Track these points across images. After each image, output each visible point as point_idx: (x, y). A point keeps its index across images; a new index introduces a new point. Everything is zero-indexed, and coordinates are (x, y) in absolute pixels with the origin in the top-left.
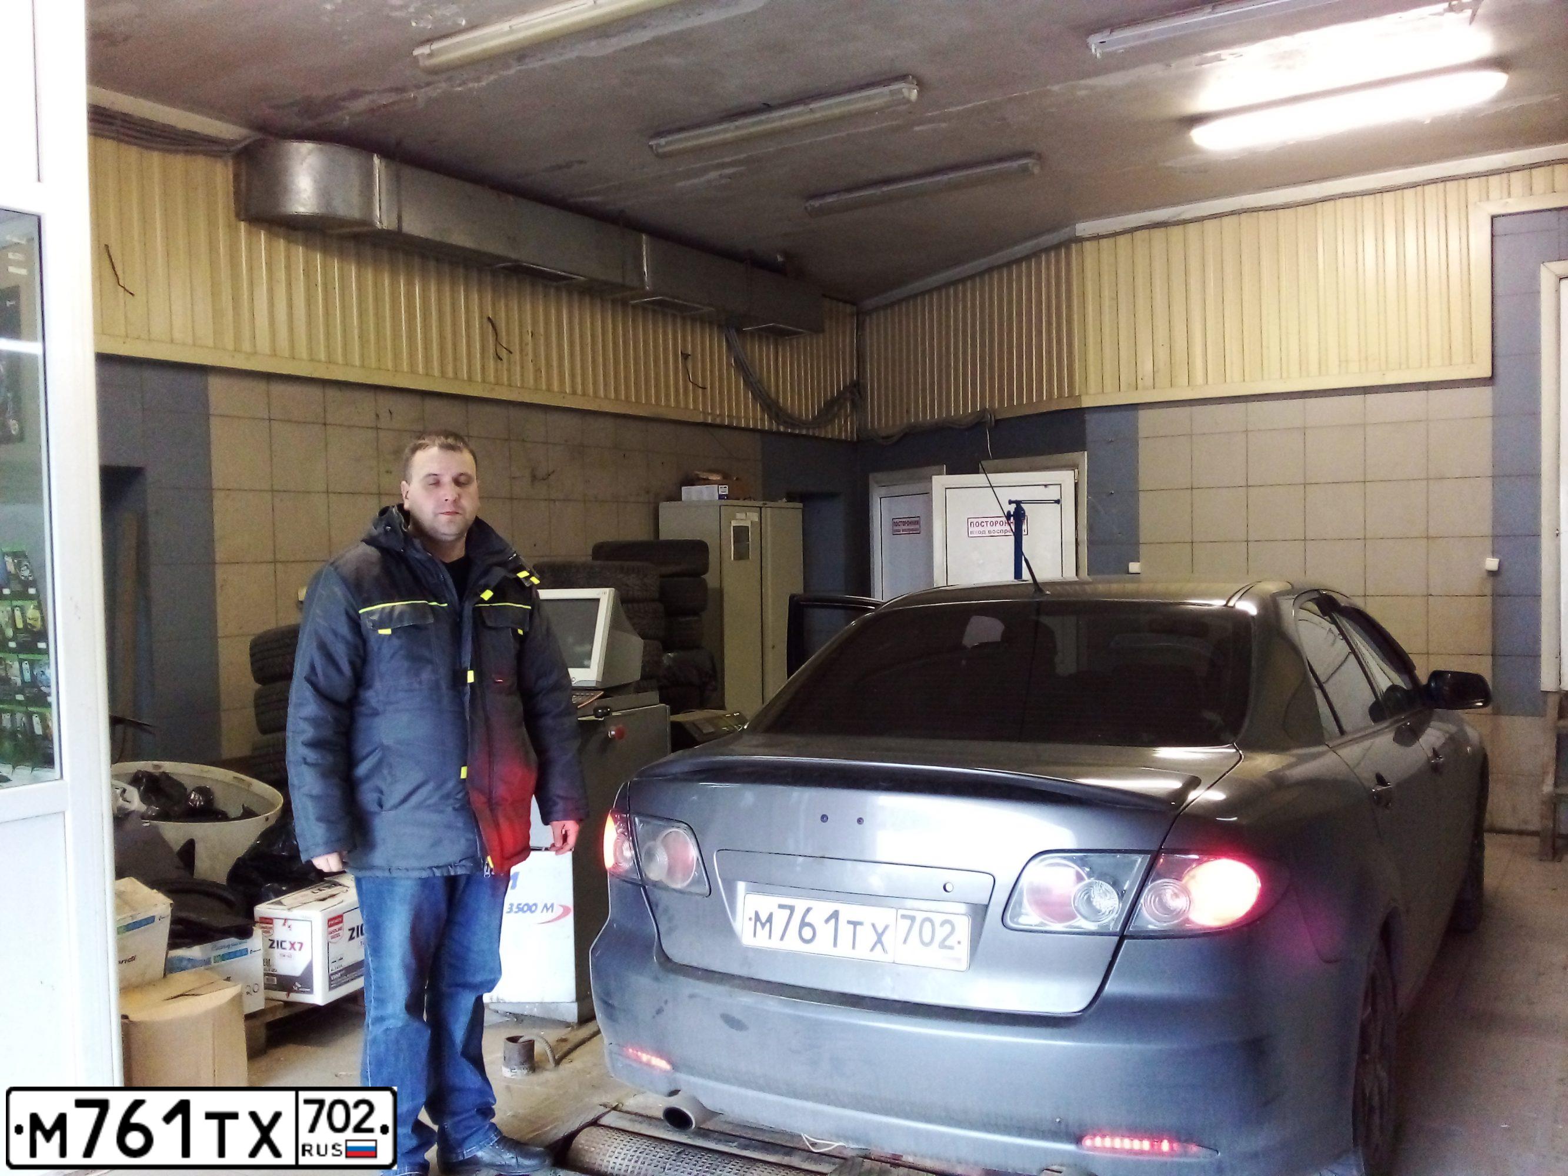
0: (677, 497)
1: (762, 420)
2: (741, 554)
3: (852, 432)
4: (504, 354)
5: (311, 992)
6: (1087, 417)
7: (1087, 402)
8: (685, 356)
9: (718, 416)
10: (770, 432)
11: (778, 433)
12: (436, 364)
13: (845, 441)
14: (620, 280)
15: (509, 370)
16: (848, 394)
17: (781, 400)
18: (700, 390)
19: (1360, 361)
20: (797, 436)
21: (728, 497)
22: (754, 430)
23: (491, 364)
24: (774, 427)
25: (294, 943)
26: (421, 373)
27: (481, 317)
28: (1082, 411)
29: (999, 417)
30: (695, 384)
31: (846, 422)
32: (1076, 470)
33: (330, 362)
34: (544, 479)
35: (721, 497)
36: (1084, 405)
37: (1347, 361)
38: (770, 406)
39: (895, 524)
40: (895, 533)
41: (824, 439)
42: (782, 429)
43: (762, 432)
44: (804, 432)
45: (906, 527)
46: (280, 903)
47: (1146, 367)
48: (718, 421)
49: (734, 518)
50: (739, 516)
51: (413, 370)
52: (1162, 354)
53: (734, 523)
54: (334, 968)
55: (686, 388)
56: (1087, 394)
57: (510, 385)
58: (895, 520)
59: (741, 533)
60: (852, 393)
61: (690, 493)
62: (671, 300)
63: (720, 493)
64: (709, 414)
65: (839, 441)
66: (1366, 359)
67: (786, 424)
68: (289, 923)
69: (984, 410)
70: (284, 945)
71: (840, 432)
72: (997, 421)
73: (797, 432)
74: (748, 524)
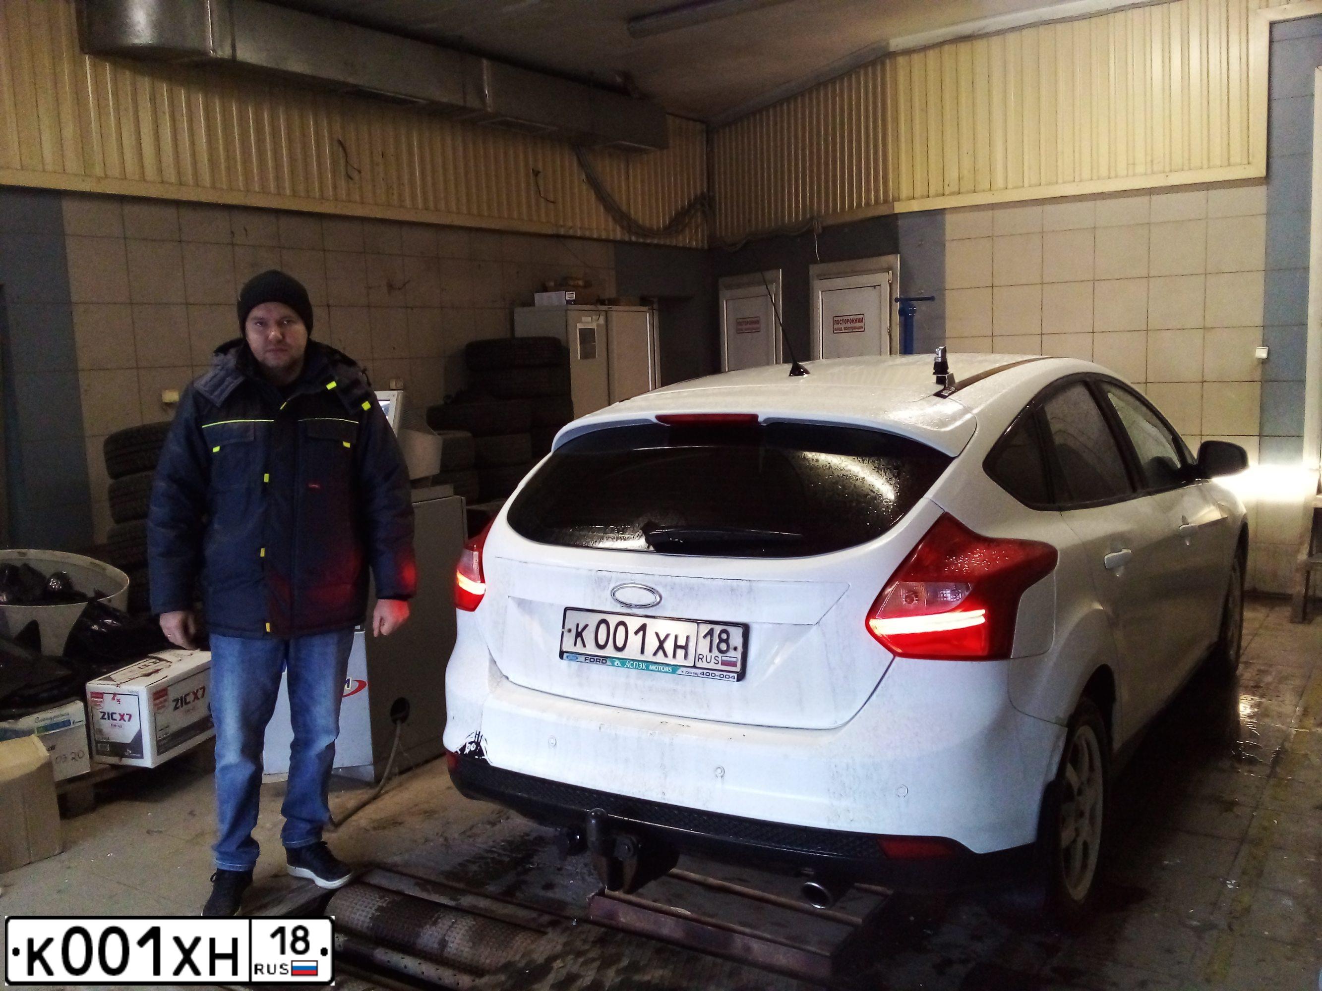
0: (531, 303)
1: (614, 230)
2: (588, 354)
3: (703, 241)
4: (355, 175)
5: (142, 757)
6: (900, 223)
7: (899, 208)
8: (536, 173)
9: (571, 228)
10: (622, 242)
11: (630, 243)
12: (287, 184)
13: (696, 249)
14: (461, 103)
15: (361, 188)
16: (699, 206)
17: (632, 212)
18: (551, 206)
19: (1146, 163)
20: (649, 245)
21: (575, 302)
22: (607, 241)
23: (342, 183)
24: (627, 238)
25: (124, 714)
26: (272, 192)
27: (331, 139)
28: (896, 216)
29: (825, 224)
30: (547, 201)
31: (696, 231)
32: (890, 272)
33: (181, 184)
34: (400, 289)
35: (568, 302)
36: (896, 211)
37: (1134, 164)
38: (621, 217)
39: (739, 324)
40: (739, 331)
41: (676, 247)
42: (634, 239)
43: (614, 242)
44: (656, 241)
45: (748, 326)
46: (109, 679)
47: (952, 174)
48: (571, 232)
49: (580, 322)
50: (584, 319)
51: (264, 190)
52: (967, 162)
53: (580, 326)
54: (162, 735)
55: (537, 204)
56: (899, 200)
57: (362, 203)
58: (738, 320)
59: (587, 336)
60: (703, 205)
61: (542, 299)
62: (515, 120)
63: (568, 299)
64: (562, 226)
65: (690, 249)
66: (1152, 161)
67: (637, 234)
68: (118, 697)
69: (812, 218)
70: (115, 716)
71: (691, 240)
72: (824, 228)
73: (648, 241)
74: (594, 326)
